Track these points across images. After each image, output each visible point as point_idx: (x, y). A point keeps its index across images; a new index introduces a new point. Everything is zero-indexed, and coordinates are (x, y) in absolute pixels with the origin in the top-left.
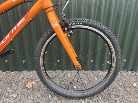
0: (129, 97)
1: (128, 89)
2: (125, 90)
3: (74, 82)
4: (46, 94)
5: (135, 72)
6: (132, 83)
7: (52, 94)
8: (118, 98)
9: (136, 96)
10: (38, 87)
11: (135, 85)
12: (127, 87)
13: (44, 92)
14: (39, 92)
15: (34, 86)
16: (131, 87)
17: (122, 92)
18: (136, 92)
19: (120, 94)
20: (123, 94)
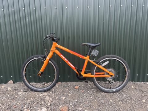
11: (133, 87)
12: (128, 88)
16: (131, 88)
18: (133, 90)
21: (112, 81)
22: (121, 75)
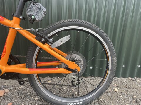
0: (110, 102)
1: (109, 94)
2: (107, 95)
3: (54, 89)
4: (19, 103)
5: (117, 78)
6: (114, 88)
7: (25, 102)
8: (98, 103)
9: (117, 101)
10: (11, 96)
11: (116, 90)
12: (108, 92)
13: (16, 101)
14: (11, 100)
15: (6, 94)
16: (113, 92)
17: (103, 97)
18: (118, 97)
19: (101, 100)
20: (104, 99)
21: (78, 80)
22: (97, 67)
